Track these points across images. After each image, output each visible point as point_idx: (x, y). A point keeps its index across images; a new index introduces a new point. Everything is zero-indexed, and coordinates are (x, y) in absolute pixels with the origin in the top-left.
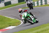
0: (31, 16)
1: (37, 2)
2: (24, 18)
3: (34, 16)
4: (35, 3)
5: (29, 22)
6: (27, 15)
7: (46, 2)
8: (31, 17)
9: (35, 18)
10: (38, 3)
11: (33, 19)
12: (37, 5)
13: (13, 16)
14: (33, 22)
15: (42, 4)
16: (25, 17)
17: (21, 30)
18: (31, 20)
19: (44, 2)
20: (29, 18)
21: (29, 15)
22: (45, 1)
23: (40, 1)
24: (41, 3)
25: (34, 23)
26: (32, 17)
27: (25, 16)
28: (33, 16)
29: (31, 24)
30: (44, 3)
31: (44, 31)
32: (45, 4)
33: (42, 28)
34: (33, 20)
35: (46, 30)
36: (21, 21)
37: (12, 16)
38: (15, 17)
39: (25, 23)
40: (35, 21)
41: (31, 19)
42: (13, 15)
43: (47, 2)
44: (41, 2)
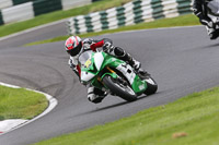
0: (121, 66)
1: (118, 10)
2: (91, 75)
3: (137, 63)
4: (106, 14)
5: (116, 92)
6: (104, 61)
7: (159, 9)
8: (124, 70)
9: (142, 73)
10: (121, 16)
11: (131, 77)
12: (119, 24)
13: (13, 76)
14: (132, 93)
15: (138, 20)
16: (94, 71)
17: (49, 138)
18: (125, 85)
19: (151, 11)
20: (114, 75)
21: (114, 59)
22: (152, 3)
23: (129, 7)
24: (136, 13)
25: (139, 94)
26: (129, 71)
27: (94, 65)
28: (132, 63)
29: (124, 101)
30: (147, 12)
31: (152, 136)
32: (155, 18)
33: (144, 123)
34: (132, 82)
35: (159, 134)
36: (49, 97)
37: (9, 75)
38: (22, 79)
39: (97, 101)
40: (142, 88)
41: (126, 79)
42: (13, 73)
43: (162, 6)
44: (134, 9)
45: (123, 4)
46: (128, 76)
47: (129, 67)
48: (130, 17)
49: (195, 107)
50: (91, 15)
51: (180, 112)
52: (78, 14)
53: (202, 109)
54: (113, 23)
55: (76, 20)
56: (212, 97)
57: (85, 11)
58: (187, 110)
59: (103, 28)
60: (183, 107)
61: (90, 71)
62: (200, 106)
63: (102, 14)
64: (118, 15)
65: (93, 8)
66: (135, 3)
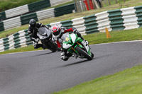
1: (4, 40)
12: (5, 49)
15: (17, 46)
16: (71, 43)
24: (15, 42)
26: (86, 45)
32: (28, 44)
45: (7, 36)
48: (12, 44)
61: (69, 43)
64: (4, 43)
66: (14, 35)
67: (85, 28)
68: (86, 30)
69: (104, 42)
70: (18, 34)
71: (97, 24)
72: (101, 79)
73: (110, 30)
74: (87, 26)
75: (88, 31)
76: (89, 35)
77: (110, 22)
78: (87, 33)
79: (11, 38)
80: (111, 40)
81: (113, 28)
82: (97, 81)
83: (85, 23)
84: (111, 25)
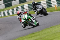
4: (9, 11)
7: (23, 9)
11: (34, 21)
12: (12, 14)
16: (25, 19)
26: (33, 20)
34: (34, 22)
40: (36, 24)
45: (13, 8)
46: (33, 21)
47: (33, 19)
48: (15, 12)
49: (33, 36)
50: (5, 11)
51: (29, 38)
52: (1, 11)
53: (36, 37)
54: (11, 13)
55: (1, 13)
56: (38, 34)
57: (3, 10)
58: (31, 37)
59: (8, 15)
60: (30, 36)
61: (24, 19)
62: (35, 36)
63: (8, 11)
64: (12, 11)
65: (5, 9)
66: (16, 8)
67: (46, 5)
68: (47, 6)
69: (54, 11)
70: (18, 7)
71: (51, 3)
72: (53, 27)
73: (57, 6)
74: (47, 4)
75: (48, 6)
76: (48, 8)
77: (57, 3)
78: (47, 7)
79: (15, 9)
80: (57, 10)
81: (58, 5)
82: (51, 28)
83: (47, 3)
84: (57, 4)
